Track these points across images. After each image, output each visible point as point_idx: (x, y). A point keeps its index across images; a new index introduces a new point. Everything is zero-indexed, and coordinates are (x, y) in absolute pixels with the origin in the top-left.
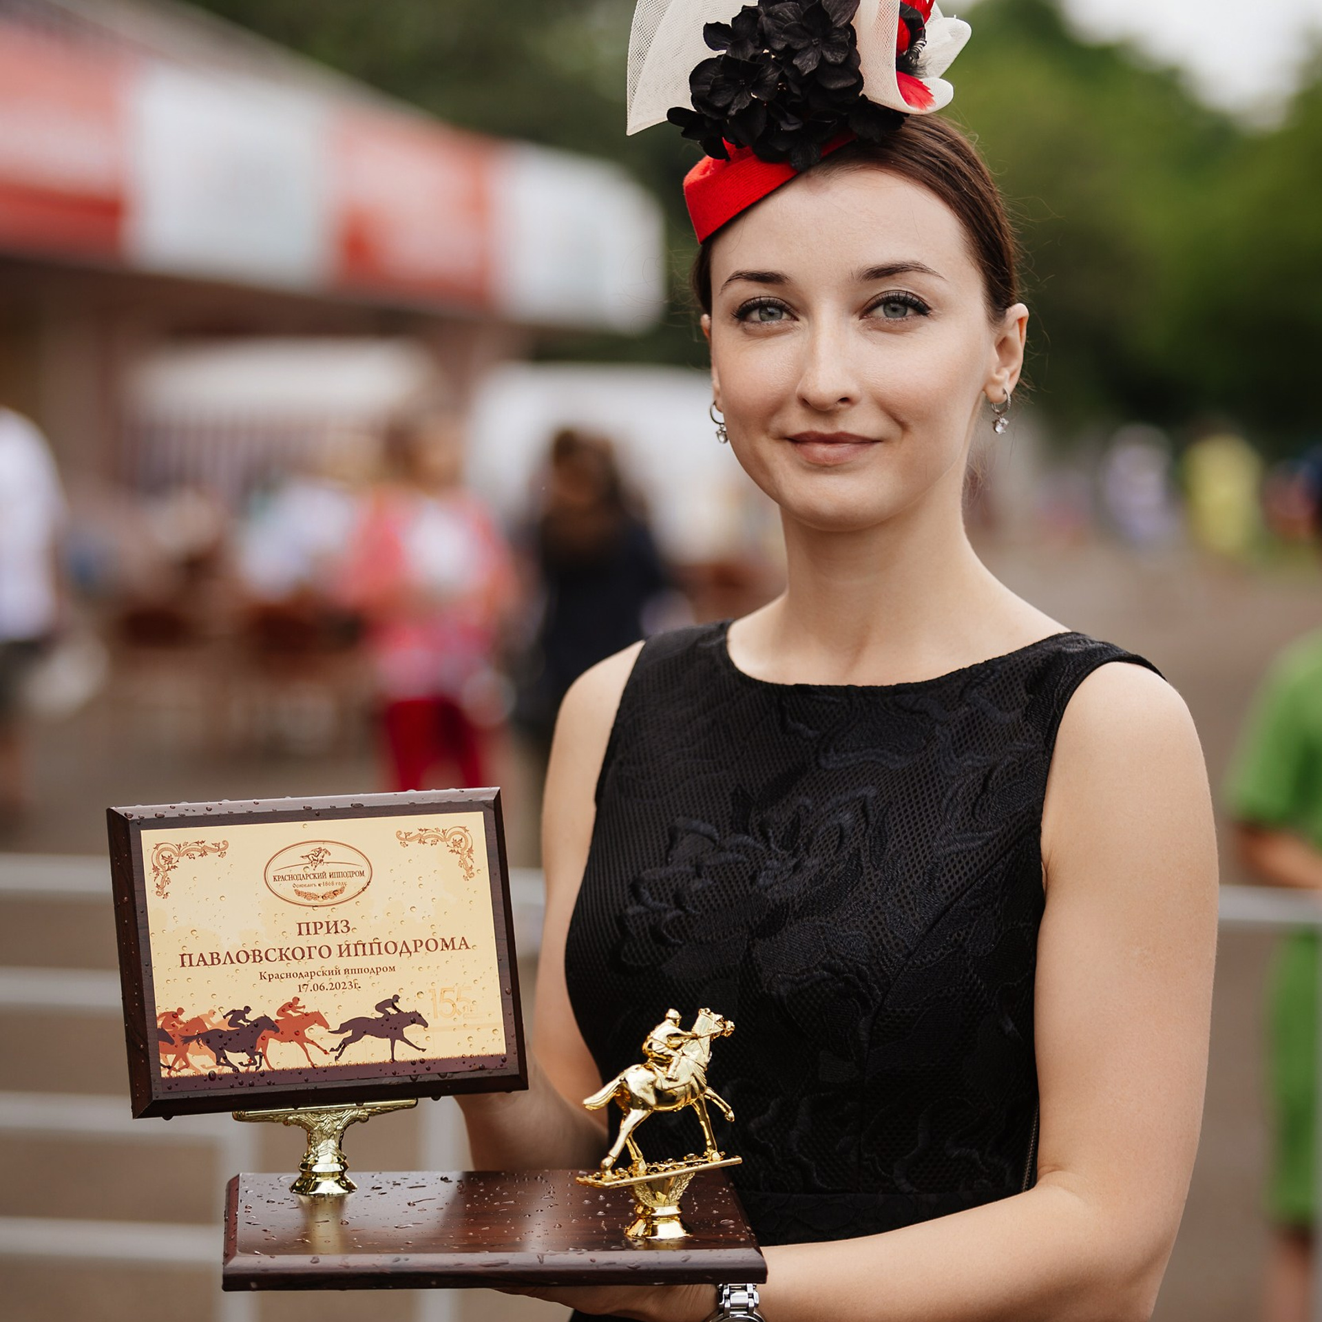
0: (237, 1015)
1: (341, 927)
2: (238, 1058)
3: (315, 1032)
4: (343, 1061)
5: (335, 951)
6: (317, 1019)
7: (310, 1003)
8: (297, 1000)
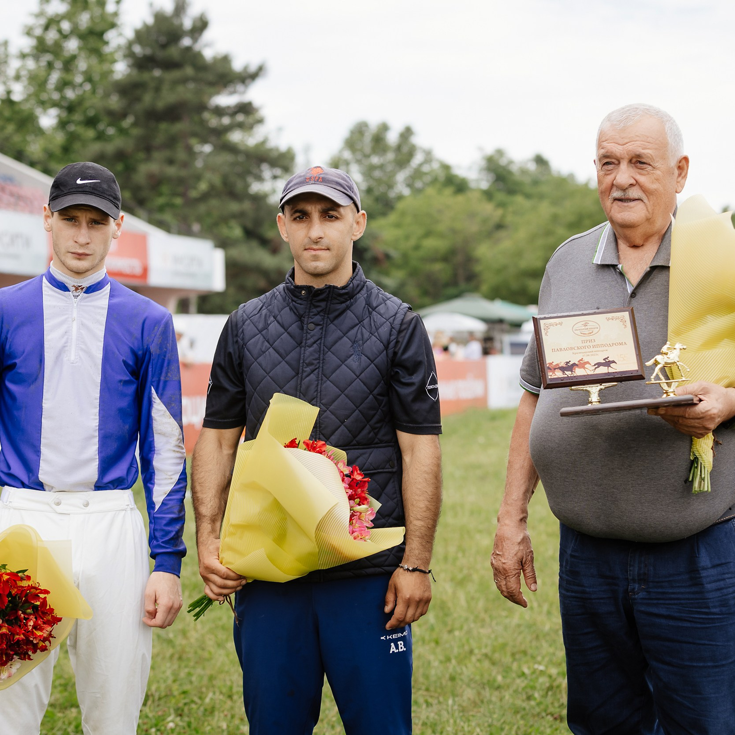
0: (568, 363)
1: (593, 341)
2: (568, 373)
3: (587, 366)
4: (595, 373)
5: (592, 347)
6: (588, 363)
7: (586, 360)
8: (582, 359)
